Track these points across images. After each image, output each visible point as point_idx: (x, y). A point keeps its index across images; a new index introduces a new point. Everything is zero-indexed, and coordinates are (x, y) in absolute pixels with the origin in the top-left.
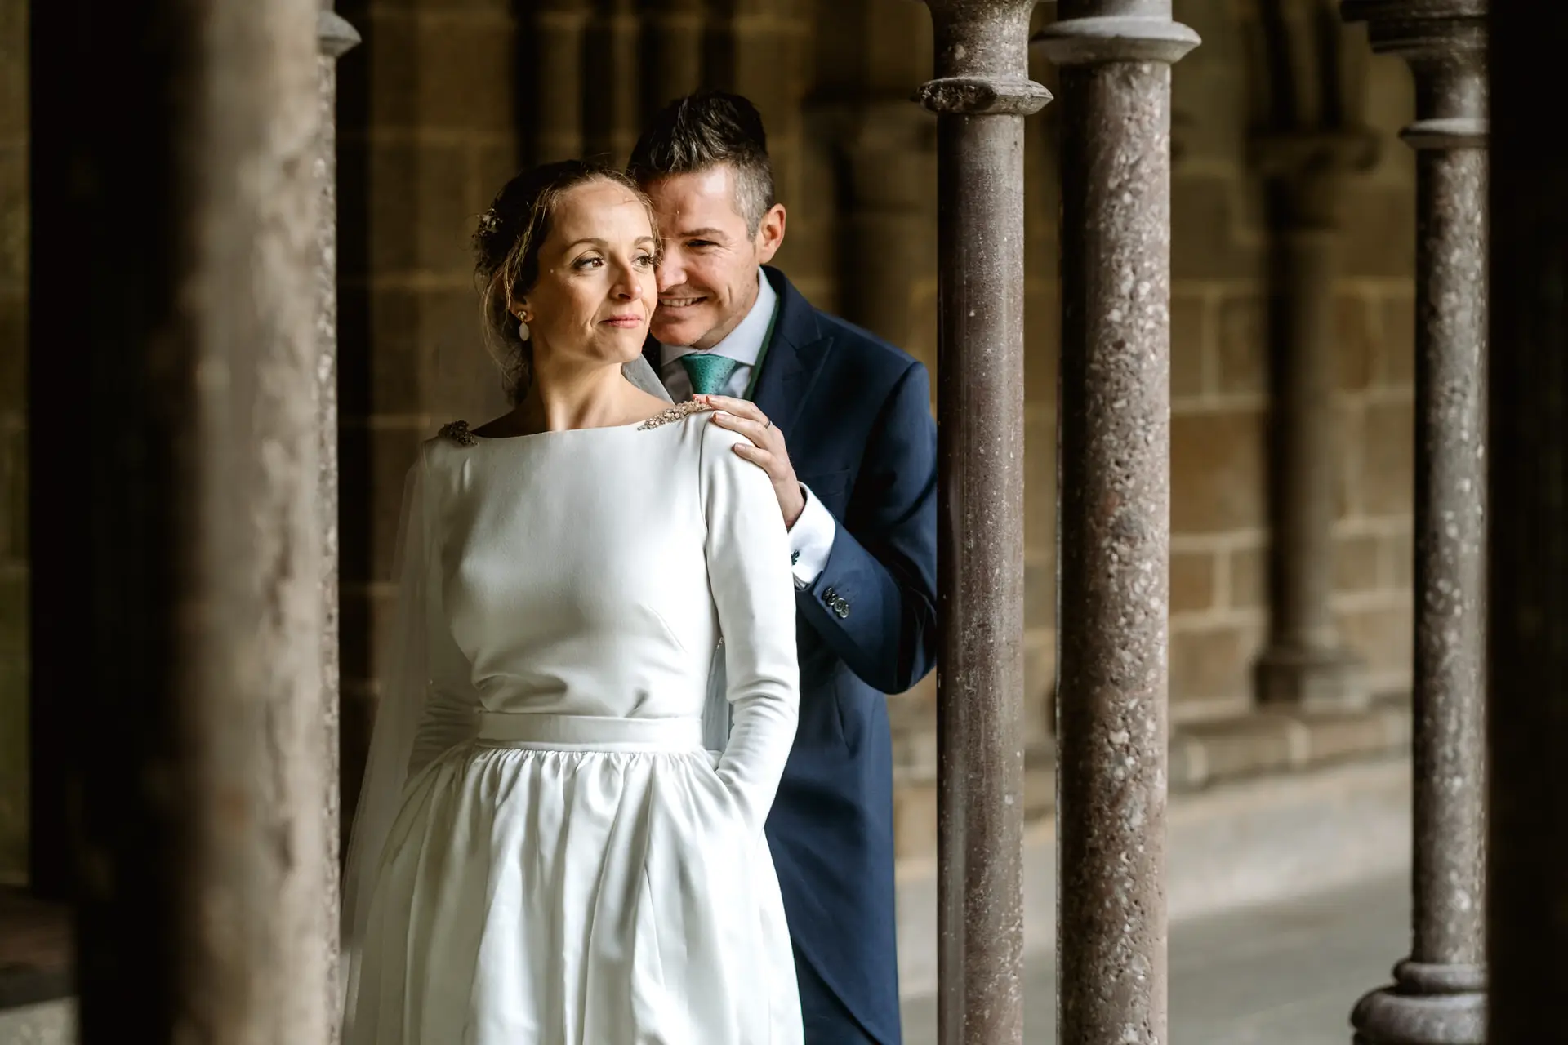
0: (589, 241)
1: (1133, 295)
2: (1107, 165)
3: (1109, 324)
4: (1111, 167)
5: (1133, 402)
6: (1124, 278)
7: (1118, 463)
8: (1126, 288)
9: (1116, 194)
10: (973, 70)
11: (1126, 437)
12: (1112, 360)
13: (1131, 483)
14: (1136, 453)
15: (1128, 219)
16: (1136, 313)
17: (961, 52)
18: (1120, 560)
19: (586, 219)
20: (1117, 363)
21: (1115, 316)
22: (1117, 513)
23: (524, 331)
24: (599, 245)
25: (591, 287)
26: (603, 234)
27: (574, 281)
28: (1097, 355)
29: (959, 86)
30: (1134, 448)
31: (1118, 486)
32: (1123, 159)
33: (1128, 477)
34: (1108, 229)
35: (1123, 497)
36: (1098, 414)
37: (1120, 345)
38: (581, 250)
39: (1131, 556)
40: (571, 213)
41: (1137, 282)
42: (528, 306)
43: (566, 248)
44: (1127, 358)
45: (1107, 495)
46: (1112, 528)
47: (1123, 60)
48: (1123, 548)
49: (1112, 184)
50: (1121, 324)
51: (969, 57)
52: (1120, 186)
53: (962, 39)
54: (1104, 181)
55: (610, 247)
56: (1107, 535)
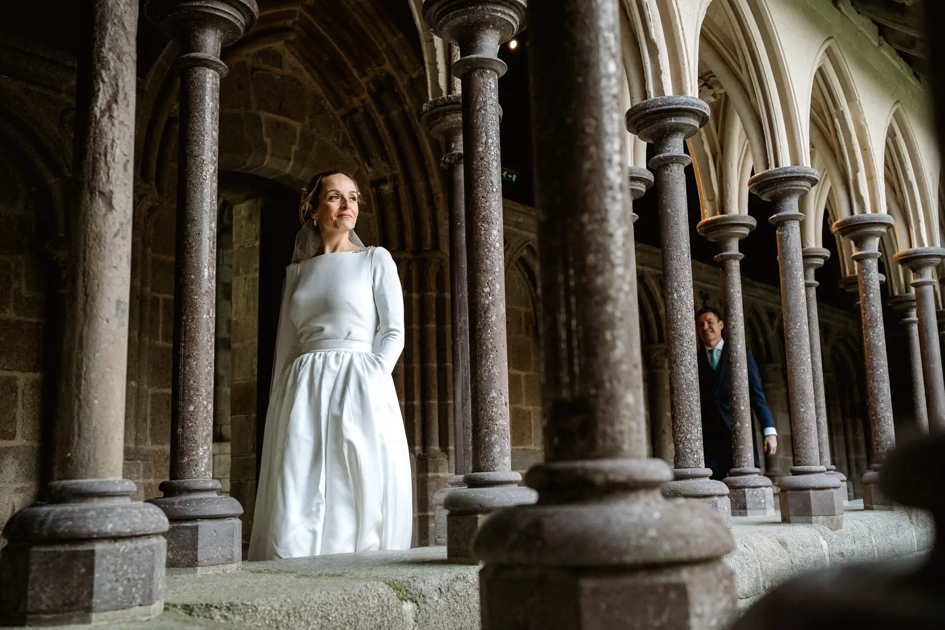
0: (333, 190)
1: (486, 143)
2: (476, 101)
3: (478, 152)
4: (477, 102)
5: (487, 177)
6: (483, 137)
7: (483, 197)
8: (484, 140)
9: (479, 110)
10: (457, 150)
11: (485, 189)
12: (480, 164)
13: (488, 204)
14: (489, 194)
15: (484, 118)
16: (487, 149)
17: (453, 145)
18: (484, 230)
19: (332, 184)
20: (481, 165)
21: (480, 149)
22: (483, 214)
23: (315, 223)
24: (337, 192)
25: (335, 205)
26: (338, 188)
27: (330, 203)
28: (475, 163)
29: (453, 155)
30: (488, 193)
31: (483, 205)
32: (481, 99)
33: (486, 202)
34: (477, 122)
35: (485, 208)
36: (476, 181)
37: (482, 159)
38: (332, 194)
39: (488, 228)
40: (329, 183)
41: (487, 139)
42: (316, 215)
43: (327, 193)
44: (485, 163)
45: (479, 208)
46: (482, 219)
47: (480, 68)
48: (486, 226)
49: (478, 108)
50: (482, 152)
51: (456, 146)
52: (480, 108)
53: (453, 141)
54: (475, 106)
55: (341, 193)
56: (480, 221)
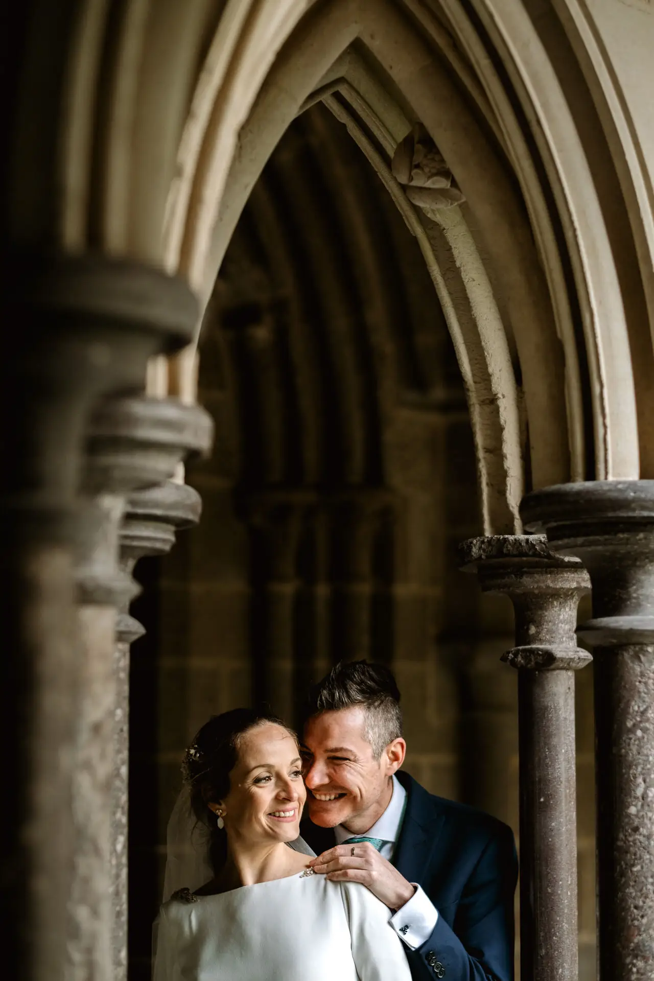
1: (644, 797)
2: (625, 712)
3: (629, 816)
4: (628, 713)
5: (645, 867)
6: (638, 785)
7: (636, 907)
8: (639, 792)
9: (632, 730)
10: (541, 641)
11: (641, 890)
12: (631, 839)
13: (645, 921)
14: (648, 900)
15: (640, 747)
16: (646, 808)
17: (533, 630)
18: (638, 972)
19: (260, 752)
20: (634, 842)
21: (633, 810)
22: (636, 940)
23: (220, 823)
24: (269, 767)
25: (265, 793)
26: (271, 761)
27: (253, 791)
28: (621, 836)
29: (532, 651)
30: (646, 897)
31: (636, 923)
32: (636, 708)
33: (642, 917)
34: (627, 753)
35: (639, 930)
36: (623, 874)
37: (636, 829)
38: (258, 772)
39: (645, 968)
40: (250, 748)
41: (647, 788)
42: (224, 806)
43: (248, 771)
44: (641, 838)
45: (629, 927)
46: (633, 950)
47: (635, 644)
48: (640, 964)
49: (629, 724)
50: (637, 816)
51: (538, 633)
52: (634, 725)
53: (532, 621)
54: (623, 723)
55: (276, 769)
56: (629, 955)
